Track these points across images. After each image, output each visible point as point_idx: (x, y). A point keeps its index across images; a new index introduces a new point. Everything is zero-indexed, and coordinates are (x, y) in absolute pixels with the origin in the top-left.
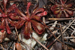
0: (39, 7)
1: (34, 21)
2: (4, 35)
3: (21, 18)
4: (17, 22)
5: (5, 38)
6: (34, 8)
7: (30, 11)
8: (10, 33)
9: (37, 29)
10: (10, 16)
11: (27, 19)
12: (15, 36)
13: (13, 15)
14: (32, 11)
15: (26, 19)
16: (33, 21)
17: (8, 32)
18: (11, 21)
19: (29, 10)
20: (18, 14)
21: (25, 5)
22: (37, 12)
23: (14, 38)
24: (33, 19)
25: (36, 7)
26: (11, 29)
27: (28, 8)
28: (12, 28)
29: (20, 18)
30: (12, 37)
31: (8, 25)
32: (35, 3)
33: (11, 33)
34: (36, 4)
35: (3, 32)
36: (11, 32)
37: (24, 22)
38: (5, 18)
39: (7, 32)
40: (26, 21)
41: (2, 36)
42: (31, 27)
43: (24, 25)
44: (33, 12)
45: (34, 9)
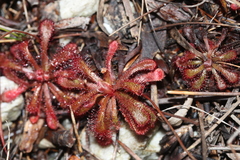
0: (142, 55)
1: (126, 96)
2: (39, 131)
3: (90, 85)
4: (77, 96)
5: (41, 140)
6: (128, 57)
7: (115, 67)
8: (54, 127)
9: (134, 119)
10: (57, 78)
11: (106, 88)
12: (69, 137)
13: (65, 74)
14: (120, 66)
15: (102, 89)
16: (122, 95)
17: (50, 123)
18: (61, 92)
19: (112, 63)
20: (80, 73)
21: (102, 48)
22: (135, 70)
23: (67, 140)
24: (122, 90)
25: (132, 54)
26: (59, 115)
27: (111, 57)
28: (61, 112)
29: (85, 85)
30: (62, 137)
31: (49, 102)
32: (131, 44)
33: (59, 128)
34: (133, 47)
35: (36, 123)
36: (58, 125)
37: (96, 97)
38: (42, 82)
39: (46, 122)
40: (103, 94)
41: (32, 133)
42: (115, 114)
43: (96, 107)
44: (125, 69)
45: (127, 60)
